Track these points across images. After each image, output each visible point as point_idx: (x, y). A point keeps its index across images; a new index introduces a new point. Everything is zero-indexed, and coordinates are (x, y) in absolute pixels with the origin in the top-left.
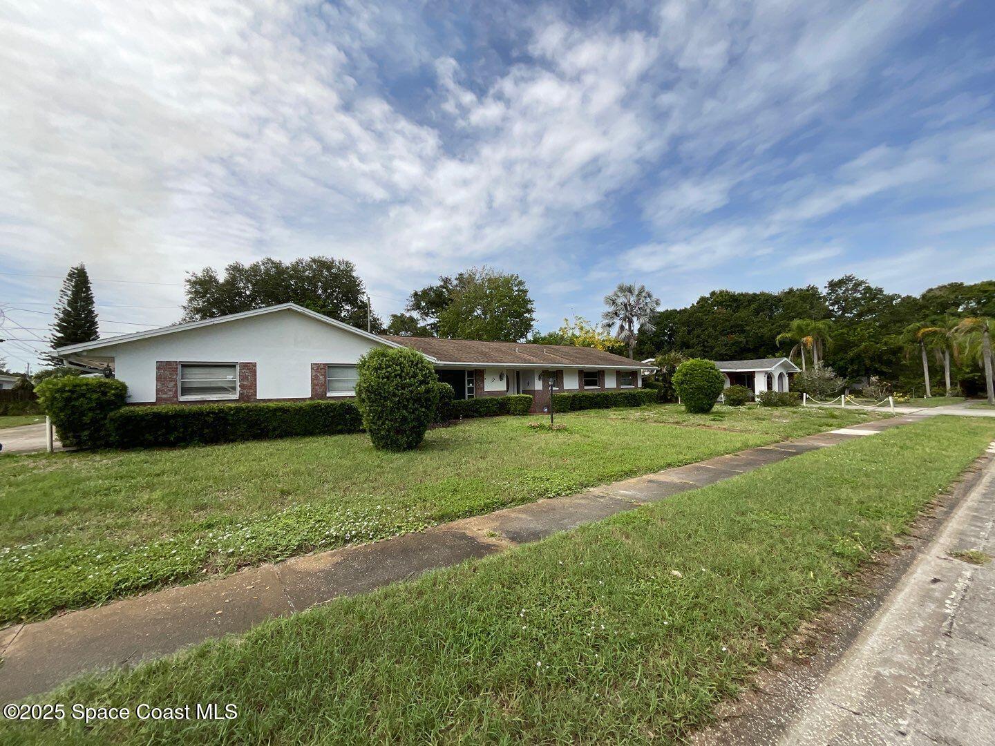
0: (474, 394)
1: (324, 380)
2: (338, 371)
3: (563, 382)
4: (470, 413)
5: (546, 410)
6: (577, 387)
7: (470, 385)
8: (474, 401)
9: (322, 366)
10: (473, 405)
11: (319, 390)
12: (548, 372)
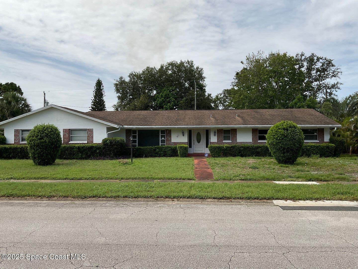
0: (165, 144)
1: (68, 136)
2: (75, 132)
3: (236, 137)
4: (153, 154)
5: (206, 155)
6: (251, 140)
7: (163, 138)
8: (155, 147)
9: (67, 130)
10: (155, 150)
11: (66, 140)
12: (224, 130)
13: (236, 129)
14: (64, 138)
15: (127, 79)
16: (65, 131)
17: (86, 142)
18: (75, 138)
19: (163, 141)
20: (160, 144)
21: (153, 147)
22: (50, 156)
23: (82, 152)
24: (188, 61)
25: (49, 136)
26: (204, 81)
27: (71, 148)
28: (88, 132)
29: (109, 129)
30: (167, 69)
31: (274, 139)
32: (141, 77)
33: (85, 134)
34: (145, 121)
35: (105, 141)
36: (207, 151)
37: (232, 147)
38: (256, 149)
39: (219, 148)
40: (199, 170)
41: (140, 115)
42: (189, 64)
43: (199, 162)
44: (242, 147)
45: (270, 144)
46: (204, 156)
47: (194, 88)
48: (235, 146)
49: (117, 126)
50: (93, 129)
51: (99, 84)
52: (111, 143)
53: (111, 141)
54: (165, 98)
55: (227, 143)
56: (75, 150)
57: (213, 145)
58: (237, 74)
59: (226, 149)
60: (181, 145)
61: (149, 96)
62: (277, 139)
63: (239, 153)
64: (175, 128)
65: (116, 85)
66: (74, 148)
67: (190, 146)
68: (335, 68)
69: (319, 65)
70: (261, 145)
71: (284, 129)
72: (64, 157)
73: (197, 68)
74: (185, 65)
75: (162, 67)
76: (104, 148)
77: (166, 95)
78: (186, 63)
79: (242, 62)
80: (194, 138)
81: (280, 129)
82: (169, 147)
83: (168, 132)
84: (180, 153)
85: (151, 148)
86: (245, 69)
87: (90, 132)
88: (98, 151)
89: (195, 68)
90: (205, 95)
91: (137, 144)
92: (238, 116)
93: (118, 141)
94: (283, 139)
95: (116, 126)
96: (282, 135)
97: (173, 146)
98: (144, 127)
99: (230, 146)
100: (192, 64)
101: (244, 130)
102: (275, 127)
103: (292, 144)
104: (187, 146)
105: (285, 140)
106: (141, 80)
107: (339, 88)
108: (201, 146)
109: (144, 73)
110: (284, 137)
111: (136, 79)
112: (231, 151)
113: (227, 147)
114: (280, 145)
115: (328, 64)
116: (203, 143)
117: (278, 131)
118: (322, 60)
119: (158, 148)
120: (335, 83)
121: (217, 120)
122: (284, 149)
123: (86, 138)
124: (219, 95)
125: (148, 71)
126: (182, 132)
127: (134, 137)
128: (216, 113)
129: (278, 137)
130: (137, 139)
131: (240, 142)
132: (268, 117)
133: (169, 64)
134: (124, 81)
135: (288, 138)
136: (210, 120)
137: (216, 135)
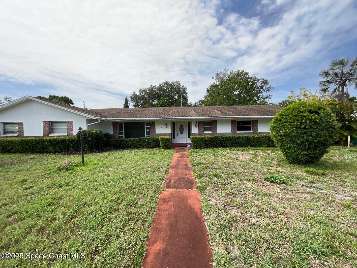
0: (149, 135)
1: (48, 128)
2: (56, 125)
3: (216, 128)
4: (137, 145)
5: (188, 146)
6: (229, 131)
7: (148, 130)
8: (139, 139)
9: (47, 122)
10: (139, 142)
11: (46, 133)
12: (205, 122)
13: (216, 121)
14: (44, 131)
15: (138, 93)
16: (45, 123)
17: (66, 134)
18: (56, 131)
19: (148, 133)
20: (145, 135)
21: (137, 139)
24: (177, 82)
26: (187, 95)
28: (67, 125)
29: (89, 121)
30: (163, 86)
31: (292, 128)
32: (147, 92)
33: (65, 127)
36: (189, 141)
37: (213, 138)
39: (201, 139)
43: (180, 156)
44: (224, 138)
45: (281, 136)
46: (186, 146)
47: (180, 99)
48: (217, 137)
49: (94, 117)
50: (73, 121)
51: (127, 100)
53: (85, 133)
55: (208, 134)
56: (46, 143)
57: (194, 136)
58: (208, 90)
59: (208, 140)
60: (162, 137)
62: (300, 128)
63: (220, 143)
64: (158, 120)
65: (132, 97)
67: (174, 137)
69: (259, 84)
70: (241, 136)
71: (310, 112)
73: (183, 87)
74: (175, 84)
75: (160, 85)
77: (162, 103)
79: (213, 77)
80: (177, 130)
81: (302, 112)
82: (153, 139)
83: (152, 124)
84: (161, 145)
85: (135, 140)
87: (70, 124)
88: (71, 144)
89: (181, 86)
90: (188, 103)
91: (124, 136)
92: (216, 110)
93: (93, 133)
94: (311, 127)
96: (311, 120)
97: (156, 137)
99: (212, 136)
100: (179, 83)
101: (224, 121)
103: (326, 136)
104: (169, 137)
105: (314, 129)
106: (148, 94)
107: (270, 99)
108: (183, 137)
109: (149, 90)
110: (314, 124)
111: (144, 93)
112: (213, 142)
113: (208, 138)
114: (306, 137)
115: (265, 83)
116: (186, 134)
117: (299, 115)
118: (261, 81)
119: (141, 139)
120: (268, 96)
121: (198, 113)
122: (311, 144)
123: (66, 130)
124: (197, 103)
125: (152, 88)
126: (166, 123)
127: (121, 129)
128: (197, 108)
129: (300, 125)
130: (124, 131)
131: (220, 132)
132: (243, 110)
133: (165, 83)
134: (136, 95)
135: (321, 125)
136: (192, 113)
137: (198, 127)
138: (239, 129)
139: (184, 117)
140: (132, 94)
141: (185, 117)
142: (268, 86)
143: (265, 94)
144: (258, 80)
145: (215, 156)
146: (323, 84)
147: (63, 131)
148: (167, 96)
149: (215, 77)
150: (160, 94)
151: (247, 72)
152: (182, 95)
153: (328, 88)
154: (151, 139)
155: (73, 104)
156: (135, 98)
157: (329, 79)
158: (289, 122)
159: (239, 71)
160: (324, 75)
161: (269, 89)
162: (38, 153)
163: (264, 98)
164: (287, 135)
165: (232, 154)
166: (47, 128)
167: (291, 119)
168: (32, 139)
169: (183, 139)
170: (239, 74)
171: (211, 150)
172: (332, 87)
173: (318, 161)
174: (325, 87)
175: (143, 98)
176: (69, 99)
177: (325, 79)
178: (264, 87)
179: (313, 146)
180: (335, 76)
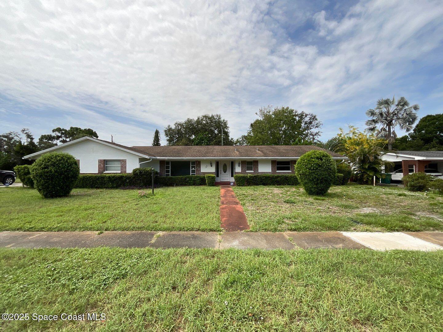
0: (195, 173)
2: (111, 162)
3: (258, 168)
4: (184, 183)
5: (231, 184)
6: (270, 171)
7: (193, 169)
8: (185, 177)
9: (102, 161)
10: (186, 179)
11: (101, 170)
12: (247, 162)
13: (258, 161)
14: (99, 168)
15: (173, 127)
16: (100, 161)
17: (120, 172)
18: (110, 168)
19: (193, 171)
20: (191, 174)
21: (184, 177)
22: (60, 187)
23: (112, 182)
24: (217, 115)
25: (57, 164)
26: (228, 129)
27: (102, 177)
28: (121, 163)
29: (141, 160)
30: (202, 120)
31: (307, 169)
32: (183, 126)
33: (118, 165)
34: (178, 153)
35: (135, 171)
36: (232, 180)
37: (255, 176)
38: (276, 178)
39: (243, 177)
40: (226, 207)
41: (175, 149)
42: (217, 117)
43: (225, 192)
44: (264, 176)
45: (300, 175)
46: (229, 184)
47: (221, 134)
48: (257, 176)
50: (126, 160)
51: (157, 133)
52: (140, 173)
53: (141, 171)
54: (200, 140)
55: (250, 173)
56: (105, 179)
57: (238, 175)
58: (252, 125)
59: (249, 179)
60: (209, 175)
61: (190, 139)
62: (311, 169)
63: (261, 182)
64: (203, 160)
65: (166, 131)
66: (104, 178)
67: (218, 176)
68: (318, 121)
69: (307, 119)
70: (280, 175)
71: (317, 158)
72: (96, 186)
73: (224, 120)
74: (215, 117)
75: (199, 119)
76: (134, 178)
78: (216, 116)
79: (256, 113)
80: (221, 169)
81: (312, 158)
82: (198, 177)
83: (198, 163)
84: (207, 182)
85: (182, 178)
86: (257, 121)
87: (123, 163)
88: (128, 181)
89: (222, 120)
90: (229, 139)
91: (170, 174)
92: (259, 150)
93: (148, 171)
94: (317, 169)
95: (147, 157)
96: (317, 164)
97: (202, 176)
98: (176, 158)
99: (253, 175)
100: (220, 117)
101: (265, 162)
102: (307, 156)
103: (326, 175)
104: (214, 175)
105: (319, 170)
106: (184, 128)
107: (320, 135)
108: (226, 176)
109: (185, 123)
110: (318, 167)
111: (180, 127)
112: (254, 181)
113: (251, 177)
114: (314, 176)
115: (314, 118)
116: (229, 173)
117: (311, 160)
118: (309, 116)
119: (188, 177)
120: (318, 132)
121: (241, 153)
122: (318, 180)
123: (120, 168)
124: (239, 139)
125: (189, 121)
126: (210, 163)
127: (168, 167)
128: (240, 148)
129: (311, 167)
130: (170, 169)
131: (261, 172)
132: (284, 151)
133: (204, 117)
134: (171, 128)
135: (323, 168)
136: (235, 153)
137: (241, 166)
138: (279, 169)
139: (227, 157)
140: (167, 127)
141: (229, 157)
142: (317, 122)
143: (314, 130)
144: (306, 115)
145: (255, 191)
146: (369, 123)
147: (116, 168)
148: (206, 130)
149: (258, 113)
150: (198, 127)
151: (292, 109)
152: (223, 130)
153: (375, 127)
154: (197, 177)
155: (97, 137)
156: (169, 132)
157: (375, 118)
158: (305, 165)
159: (283, 108)
160: (370, 114)
161: (318, 125)
162: (97, 188)
163: (313, 135)
164: (304, 174)
165: (269, 190)
166: (102, 165)
167: (306, 163)
168: (93, 176)
169: (227, 177)
170: (284, 111)
171: (252, 187)
172: (379, 126)
173: (325, 192)
174: (371, 126)
175: (179, 132)
176: (94, 132)
177: (371, 118)
178: (313, 123)
179: (319, 182)
180: (380, 115)
